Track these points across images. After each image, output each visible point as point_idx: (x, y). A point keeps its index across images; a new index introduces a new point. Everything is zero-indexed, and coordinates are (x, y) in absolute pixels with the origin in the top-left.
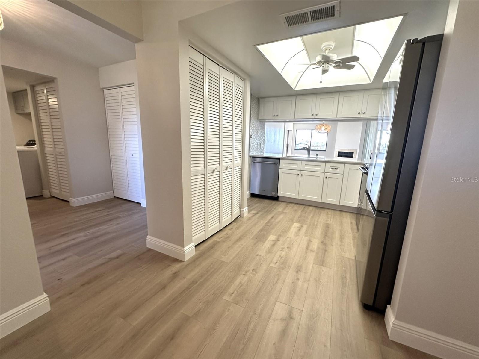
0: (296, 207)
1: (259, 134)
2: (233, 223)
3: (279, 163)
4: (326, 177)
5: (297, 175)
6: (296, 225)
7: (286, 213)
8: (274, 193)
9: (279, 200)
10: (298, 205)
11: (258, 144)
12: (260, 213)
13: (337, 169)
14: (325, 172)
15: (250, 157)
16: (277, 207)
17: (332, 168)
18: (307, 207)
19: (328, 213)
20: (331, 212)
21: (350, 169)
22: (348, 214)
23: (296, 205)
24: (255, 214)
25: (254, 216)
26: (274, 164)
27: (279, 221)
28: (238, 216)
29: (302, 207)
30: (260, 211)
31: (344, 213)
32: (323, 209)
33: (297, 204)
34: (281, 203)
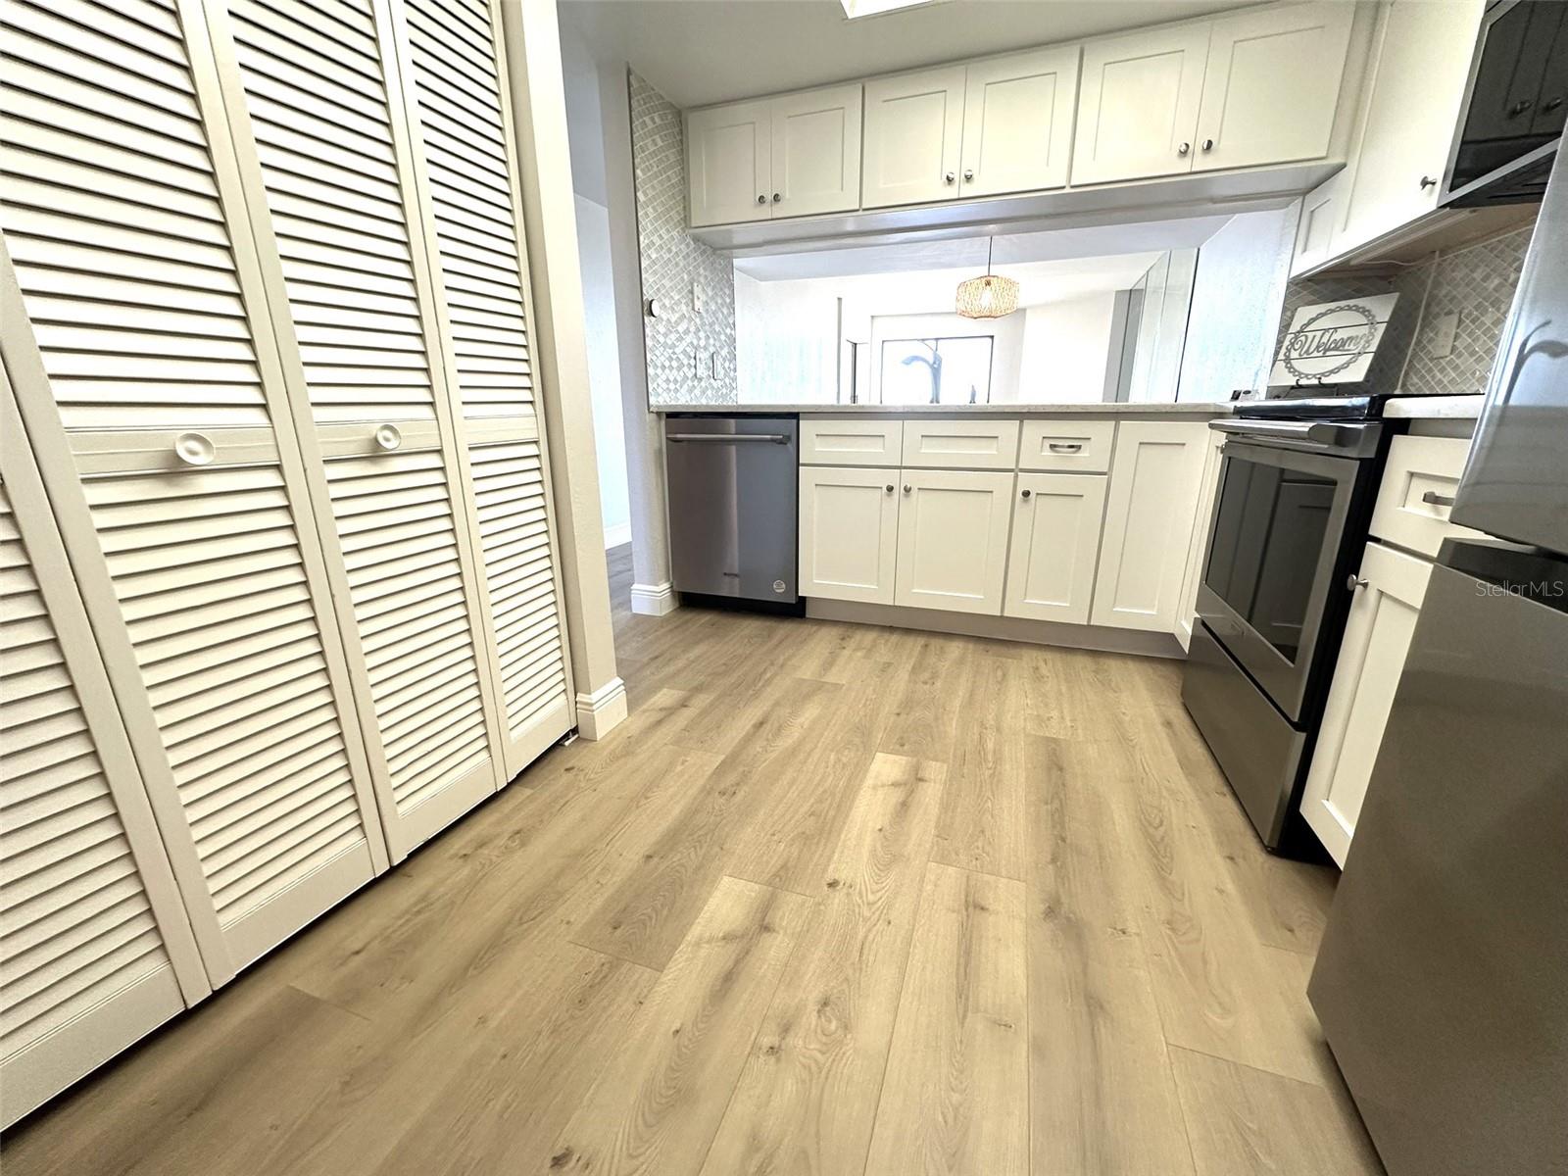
0: (886, 647)
1: (698, 304)
2: (516, 788)
3: (794, 438)
4: (1026, 494)
5: (885, 489)
6: (886, 766)
7: (837, 687)
8: (784, 586)
9: (807, 616)
10: (895, 638)
11: (704, 355)
12: (702, 701)
13: (1079, 447)
14: (1021, 466)
15: (659, 414)
16: (793, 655)
17: (1052, 447)
18: (936, 643)
19: (1037, 668)
20: (1050, 664)
21: (1140, 443)
22: (1131, 665)
23: (886, 635)
24: (670, 712)
25: (659, 722)
26: (773, 440)
27: (793, 752)
28: (566, 737)
29: (915, 644)
30: (698, 689)
31: (1113, 665)
32: (1013, 651)
33: (892, 629)
34: (815, 628)
